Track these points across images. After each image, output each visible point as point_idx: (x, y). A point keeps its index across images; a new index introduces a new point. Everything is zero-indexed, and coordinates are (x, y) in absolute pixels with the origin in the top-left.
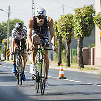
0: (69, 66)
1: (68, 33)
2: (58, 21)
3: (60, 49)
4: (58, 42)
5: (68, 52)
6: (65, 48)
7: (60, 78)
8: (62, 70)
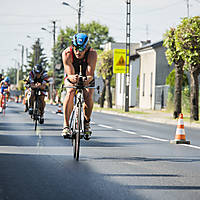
0: (197, 119)
1: (197, 54)
2: (177, 29)
3: (179, 84)
4: (175, 70)
5: (194, 91)
6: (188, 84)
7: (178, 142)
8: (182, 127)
